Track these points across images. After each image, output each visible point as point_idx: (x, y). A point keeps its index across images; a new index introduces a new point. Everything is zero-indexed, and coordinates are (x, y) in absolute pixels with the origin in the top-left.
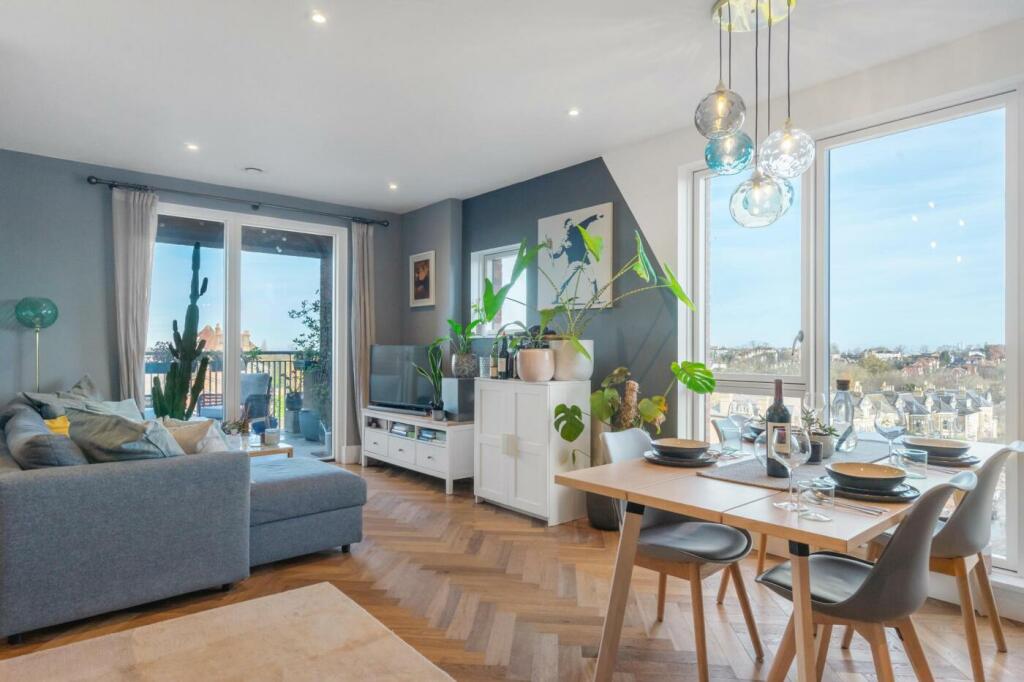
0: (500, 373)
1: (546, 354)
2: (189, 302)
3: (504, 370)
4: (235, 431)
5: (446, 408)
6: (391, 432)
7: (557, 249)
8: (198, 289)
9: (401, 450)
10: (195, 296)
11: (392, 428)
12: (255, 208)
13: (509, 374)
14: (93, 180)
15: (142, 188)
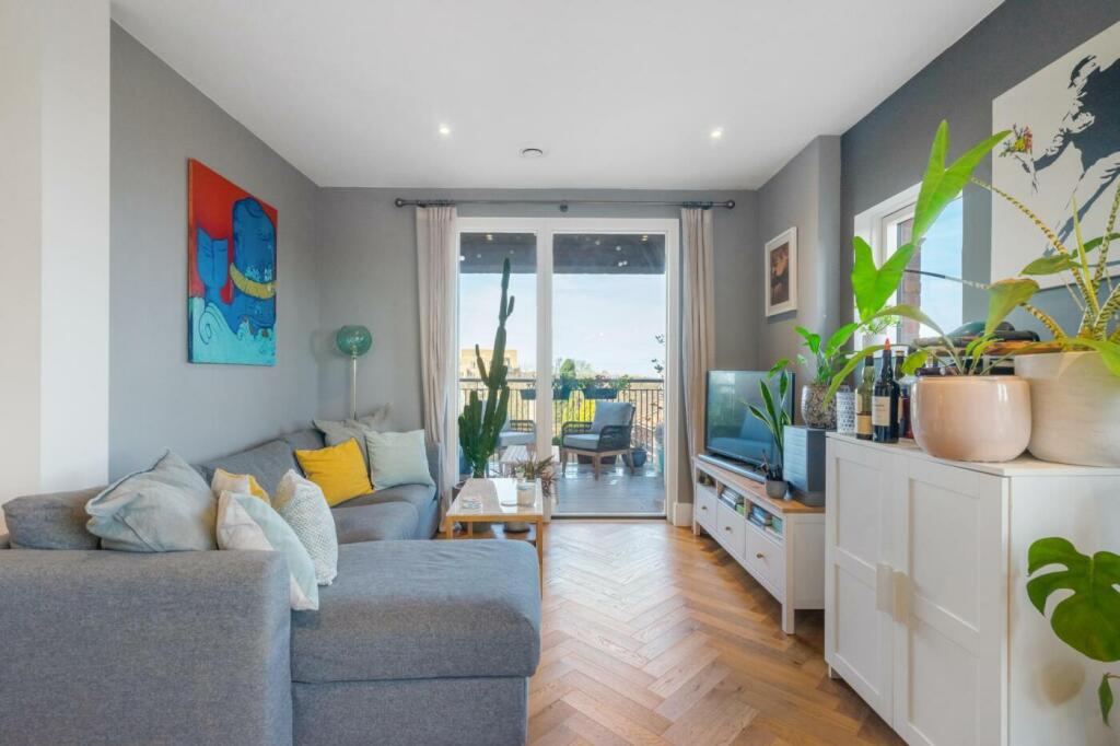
0: (877, 428)
1: (1002, 390)
2: (497, 323)
3: (885, 421)
4: (520, 475)
5: (787, 476)
6: (720, 497)
7: (1043, 144)
8: (506, 309)
9: (728, 529)
10: (503, 316)
11: (722, 492)
12: (564, 208)
13: (895, 431)
14: (400, 203)
15: (442, 204)
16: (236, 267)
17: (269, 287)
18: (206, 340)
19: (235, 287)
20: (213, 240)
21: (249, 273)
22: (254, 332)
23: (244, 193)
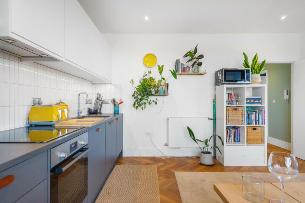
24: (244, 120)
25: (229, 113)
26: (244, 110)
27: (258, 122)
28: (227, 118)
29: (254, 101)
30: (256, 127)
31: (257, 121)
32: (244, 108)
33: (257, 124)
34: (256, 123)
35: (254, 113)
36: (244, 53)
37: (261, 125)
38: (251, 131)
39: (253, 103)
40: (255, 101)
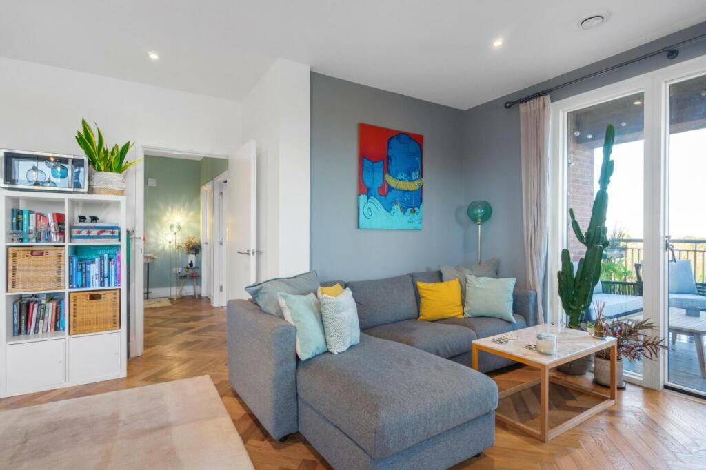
12: (672, 54)
14: (508, 105)
15: (537, 95)
16: (390, 174)
17: (416, 183)
18: (368, 216)
19: (389, 186)
20: (373, 163)
21: (400, 176)
22: (403, 210)
23: (396, 131)
24: (62, 279)
25: (18, 262)
26: (63, 255)
27: (106, 280)
28: (10, 275)
29: (99, 233)
30: (100, 293)
31: (104, 278)
32: (63, 248)
33: (104, 286)
34: (102, 284)
35: (97, 260)
36: (83, 120)
37: (114, 287)
38: (83, 301)
39: (98, 237)
40: (104, 231)
